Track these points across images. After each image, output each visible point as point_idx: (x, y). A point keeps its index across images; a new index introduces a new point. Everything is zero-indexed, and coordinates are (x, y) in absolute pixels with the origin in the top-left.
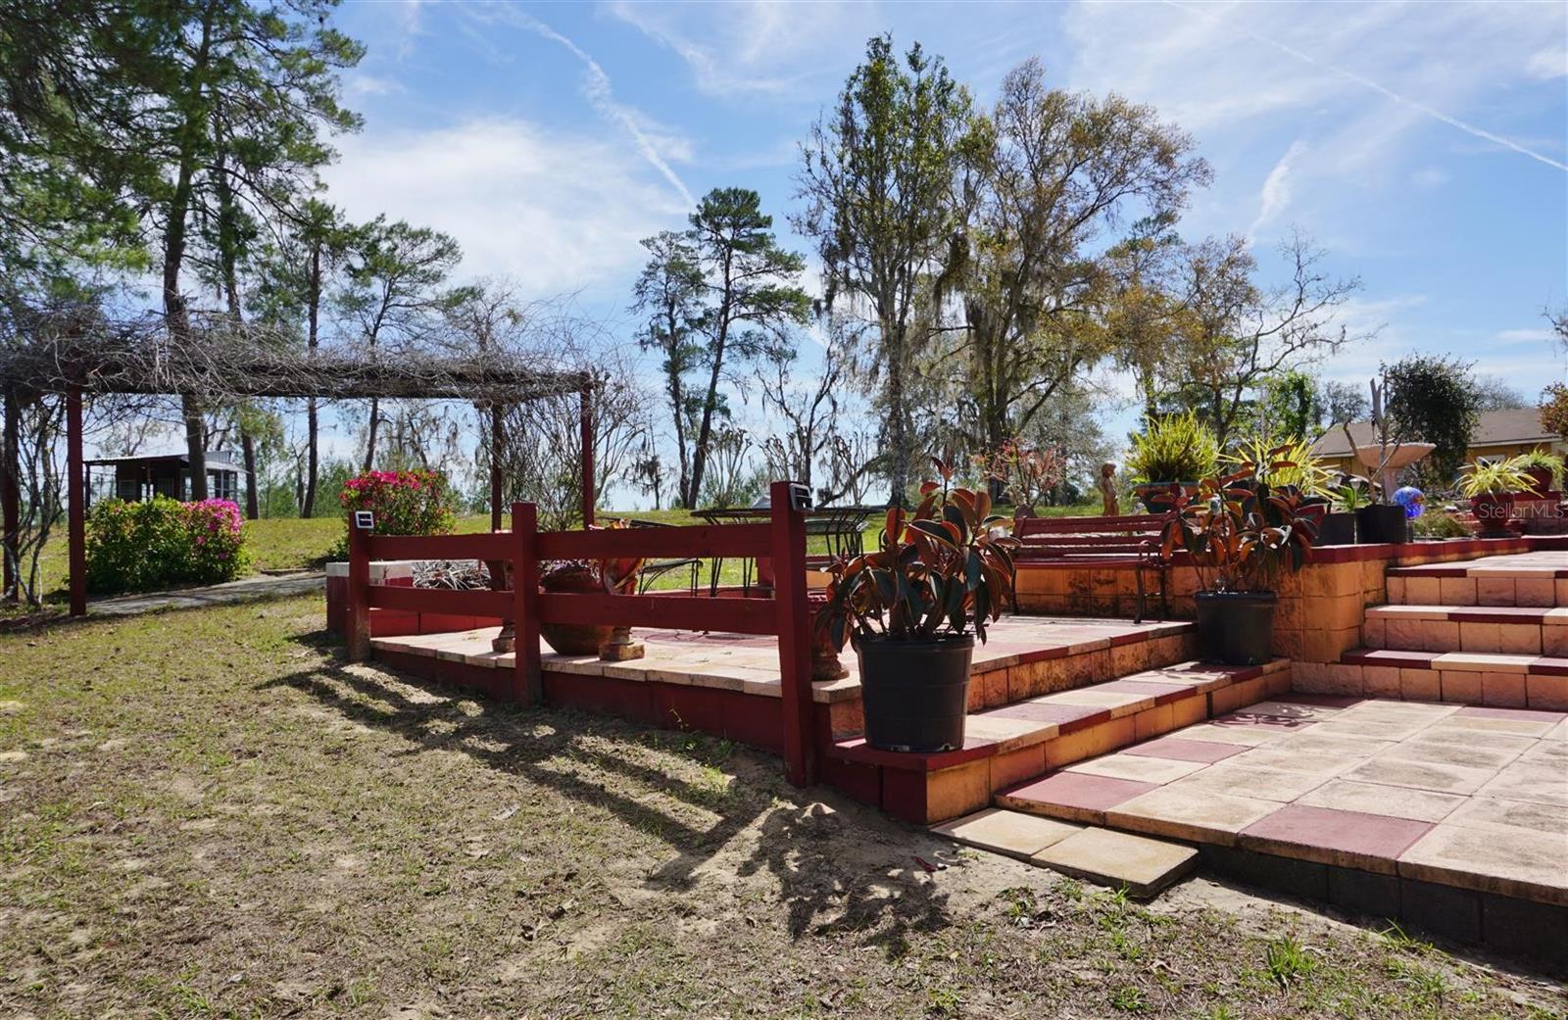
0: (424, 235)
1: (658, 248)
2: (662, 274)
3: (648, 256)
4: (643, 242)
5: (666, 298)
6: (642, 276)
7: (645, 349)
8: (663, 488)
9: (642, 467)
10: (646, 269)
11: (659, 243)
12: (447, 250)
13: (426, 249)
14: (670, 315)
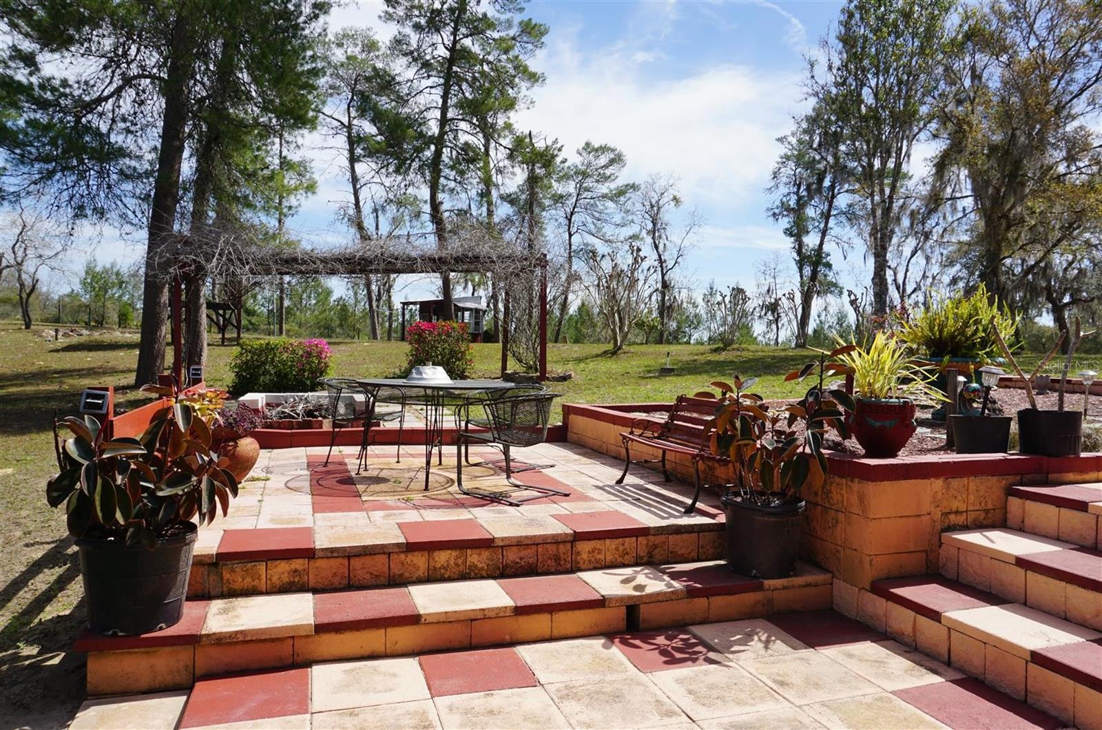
0: (603, 149)
1: (789, 143)
2: (792, 164)
3: (783, 150)
4: (778, 140)
5: (795, 181)
6: (777, 165)
7: (777, 219)
8: (782, 322)
9: (767, 306)
10: (780, 160)
11: (790, 139)
12: (617, 160)
13: (603, 160)
14: (797, 193)
